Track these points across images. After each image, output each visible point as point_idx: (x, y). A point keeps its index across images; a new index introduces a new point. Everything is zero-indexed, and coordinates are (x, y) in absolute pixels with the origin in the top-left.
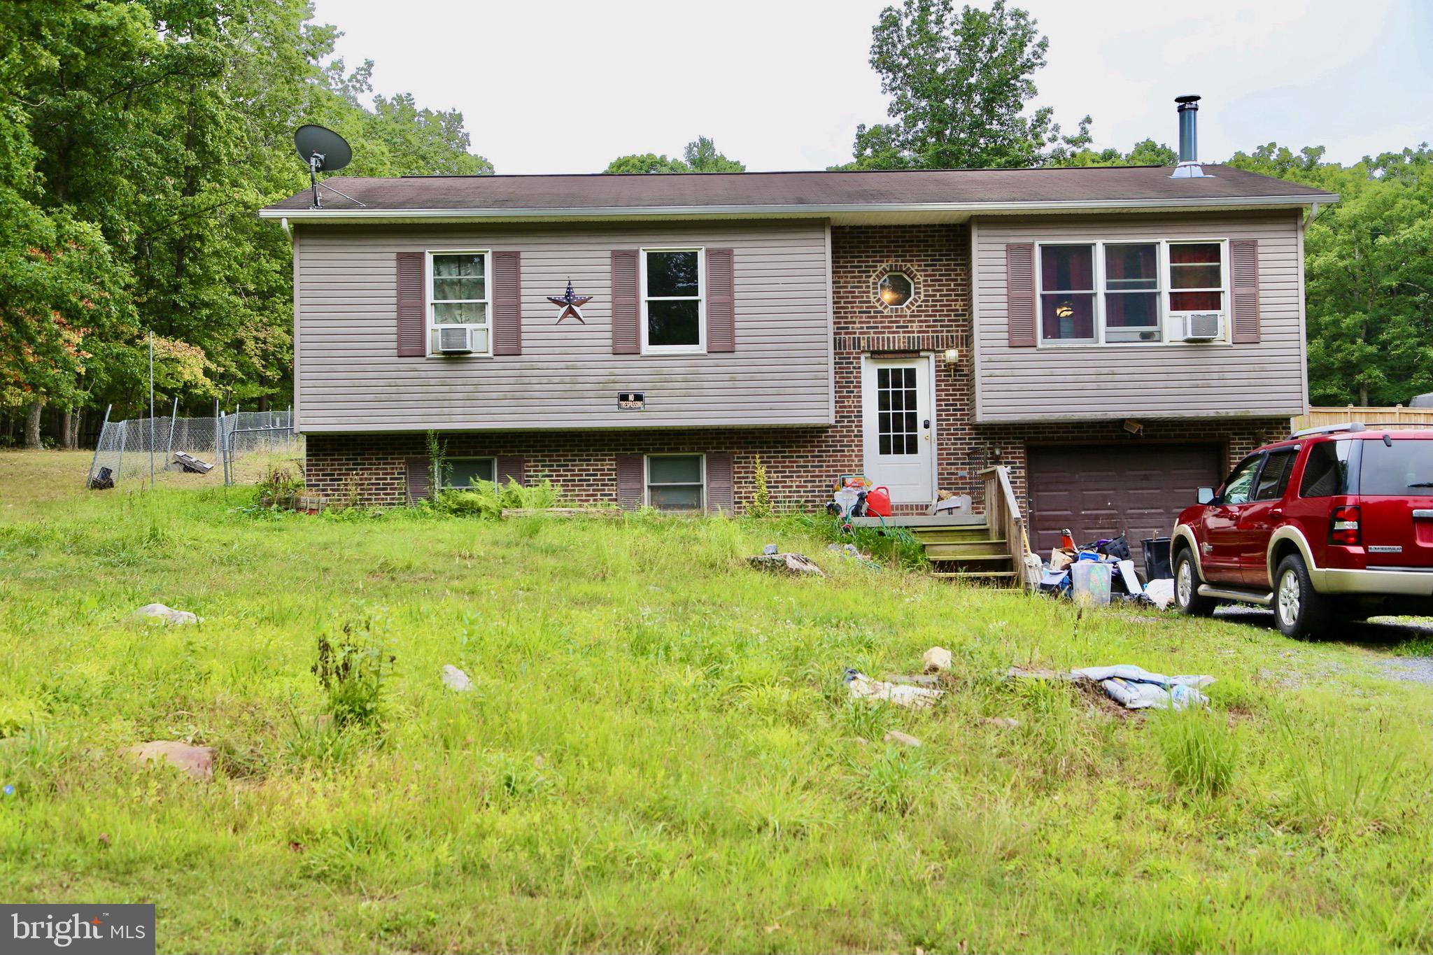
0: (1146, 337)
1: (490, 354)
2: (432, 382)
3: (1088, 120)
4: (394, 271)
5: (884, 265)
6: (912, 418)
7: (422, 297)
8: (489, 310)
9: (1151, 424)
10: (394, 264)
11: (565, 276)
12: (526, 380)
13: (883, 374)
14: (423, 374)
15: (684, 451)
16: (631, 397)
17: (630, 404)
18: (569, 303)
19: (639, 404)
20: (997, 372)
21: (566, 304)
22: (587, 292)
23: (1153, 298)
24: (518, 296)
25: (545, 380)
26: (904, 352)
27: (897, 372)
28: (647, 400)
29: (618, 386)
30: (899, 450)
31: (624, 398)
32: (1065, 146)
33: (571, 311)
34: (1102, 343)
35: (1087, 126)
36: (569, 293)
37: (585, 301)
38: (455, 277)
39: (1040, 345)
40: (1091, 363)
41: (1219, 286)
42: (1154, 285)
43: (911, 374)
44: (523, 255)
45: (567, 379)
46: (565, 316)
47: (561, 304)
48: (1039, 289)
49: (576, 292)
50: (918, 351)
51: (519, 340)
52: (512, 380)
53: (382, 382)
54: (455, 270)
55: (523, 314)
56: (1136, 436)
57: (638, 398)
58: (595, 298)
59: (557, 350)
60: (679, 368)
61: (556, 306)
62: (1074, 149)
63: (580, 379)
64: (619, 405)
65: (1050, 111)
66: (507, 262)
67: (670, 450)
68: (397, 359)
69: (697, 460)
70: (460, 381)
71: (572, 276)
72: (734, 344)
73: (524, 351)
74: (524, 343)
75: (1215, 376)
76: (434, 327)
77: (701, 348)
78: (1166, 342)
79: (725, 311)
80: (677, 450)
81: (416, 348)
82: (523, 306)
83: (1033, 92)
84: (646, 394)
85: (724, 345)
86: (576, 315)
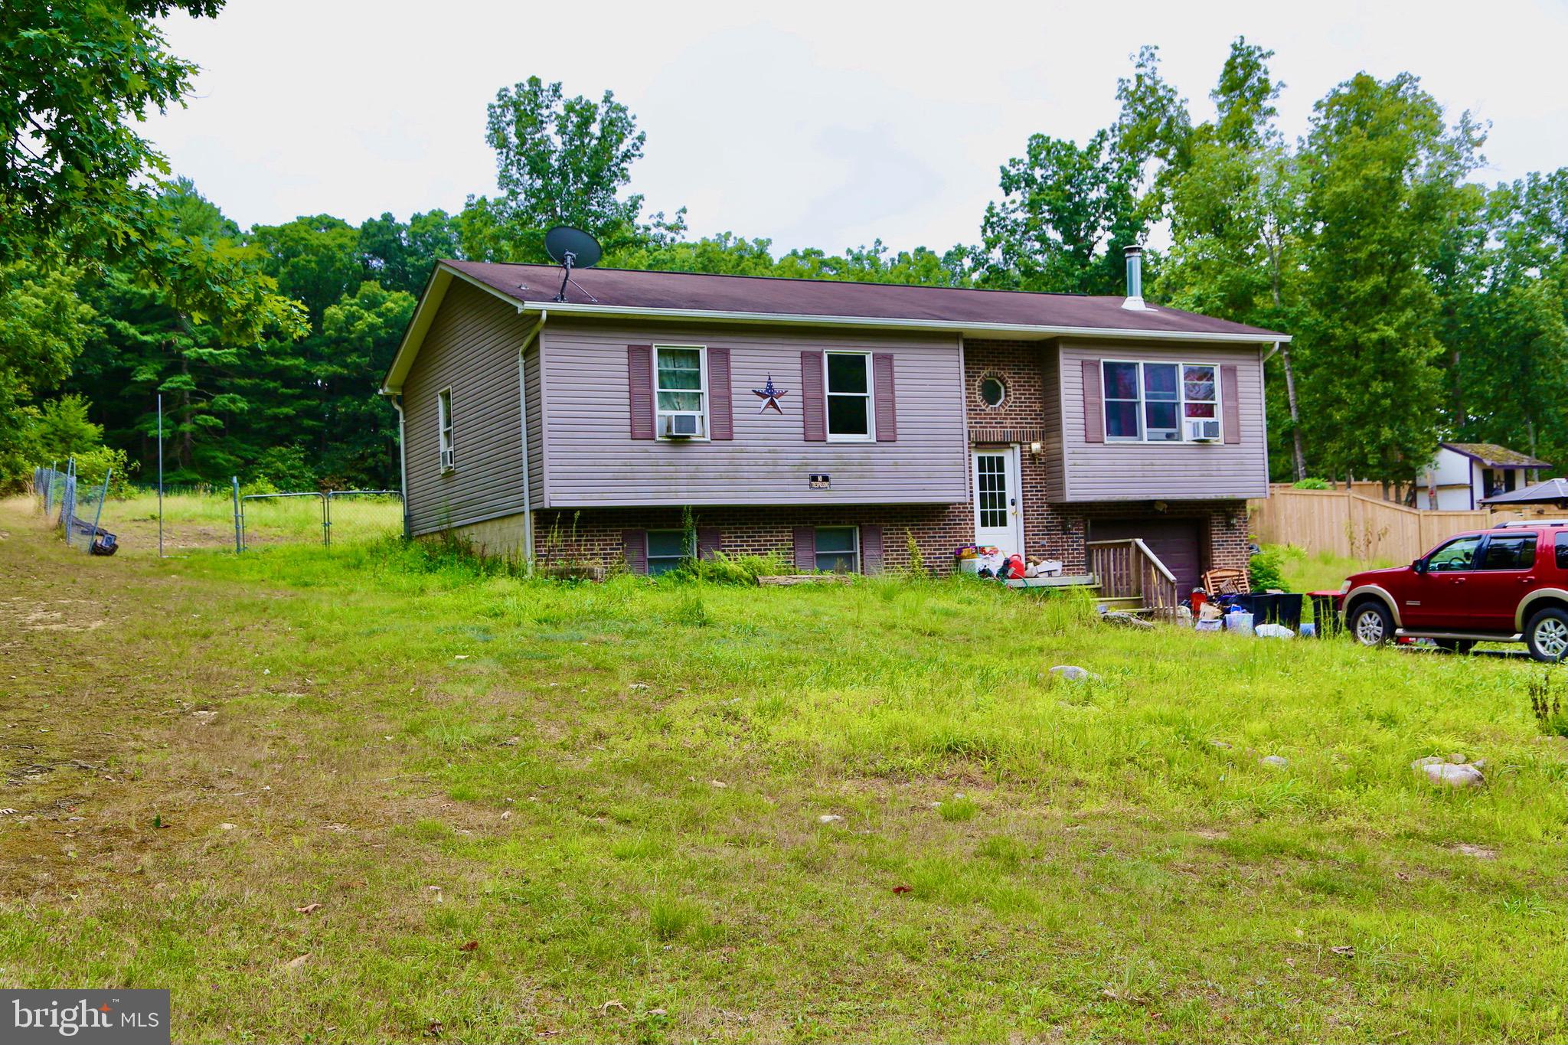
0: (1169, 436)
1: (708, 439)
2: (661, 462)
3: (684, 211)
4: (626, 361)
5: (986, 372)
6: (1002, 497)
7: (650, 386)
8: (705, 400)
9: (1172, 504)
10: (626, 355)
11: (765, 372)
12: (737, 462)
13: (981, 460)
14: (653, 455)
15: (844, 524)
16: (820, 478)
17: (819, 484)
18: (769, 394)
19: (826, 484)
20: (1078, 462)
21: (767, 396)
22: (784, 386)
23: (1174, 406)
24: (729, 388)
25: (752, 462)
26: (998, 443)
27: (991, 459)
28: (832, 481)
29: (809, 468)
30: (994, 524)
31: (814, 479)
32: (665, 232)
33: (772, 403)
34: (1145, 441)
35: (682, 215)
36: (770, 387)
37: (782, 394)
38: (671, 369)
39: (1106, 442)
40: (1139, 456)
41: (1213, 399)
42: (1174, 397)
43: (1001, 460)
44: (732, 352)
45: (770, 462)
46: (766, 407)
47: (763, 395)
48: (1104, 399)
49: (775, 386)
50: (1008, 443)
51: (731, 428)
52: (726, 462)
53: (619, 462)
54: (670, 363)
55: (734, 404)
56: (1163, 512)
57: (826, 479)
58: (790, 392)
59: (762, 436)
60: (856, 454)
61: (759, 398)
62: (672, 235)
63: (780, 462)
64: (810, 485)
65: (641, 197)
66: (720, 357)
67: (834, 523)
68: (630, 442)
69: (851, 532)
70: (684, 462)
71: (772, 372)
72: (895, 434)
73: (735, 436)
74: (735, 430)
75: (1215, 468)
76: (662, 414)
77: (870, 436)
78: (1185, 442)
79: (888, 405)
80: (839, 523)
81: (647, 431)
82: (734, 397)
83: (626, 178)
84: (831, 476)
85: (888, 436)
86: (776, 407)
